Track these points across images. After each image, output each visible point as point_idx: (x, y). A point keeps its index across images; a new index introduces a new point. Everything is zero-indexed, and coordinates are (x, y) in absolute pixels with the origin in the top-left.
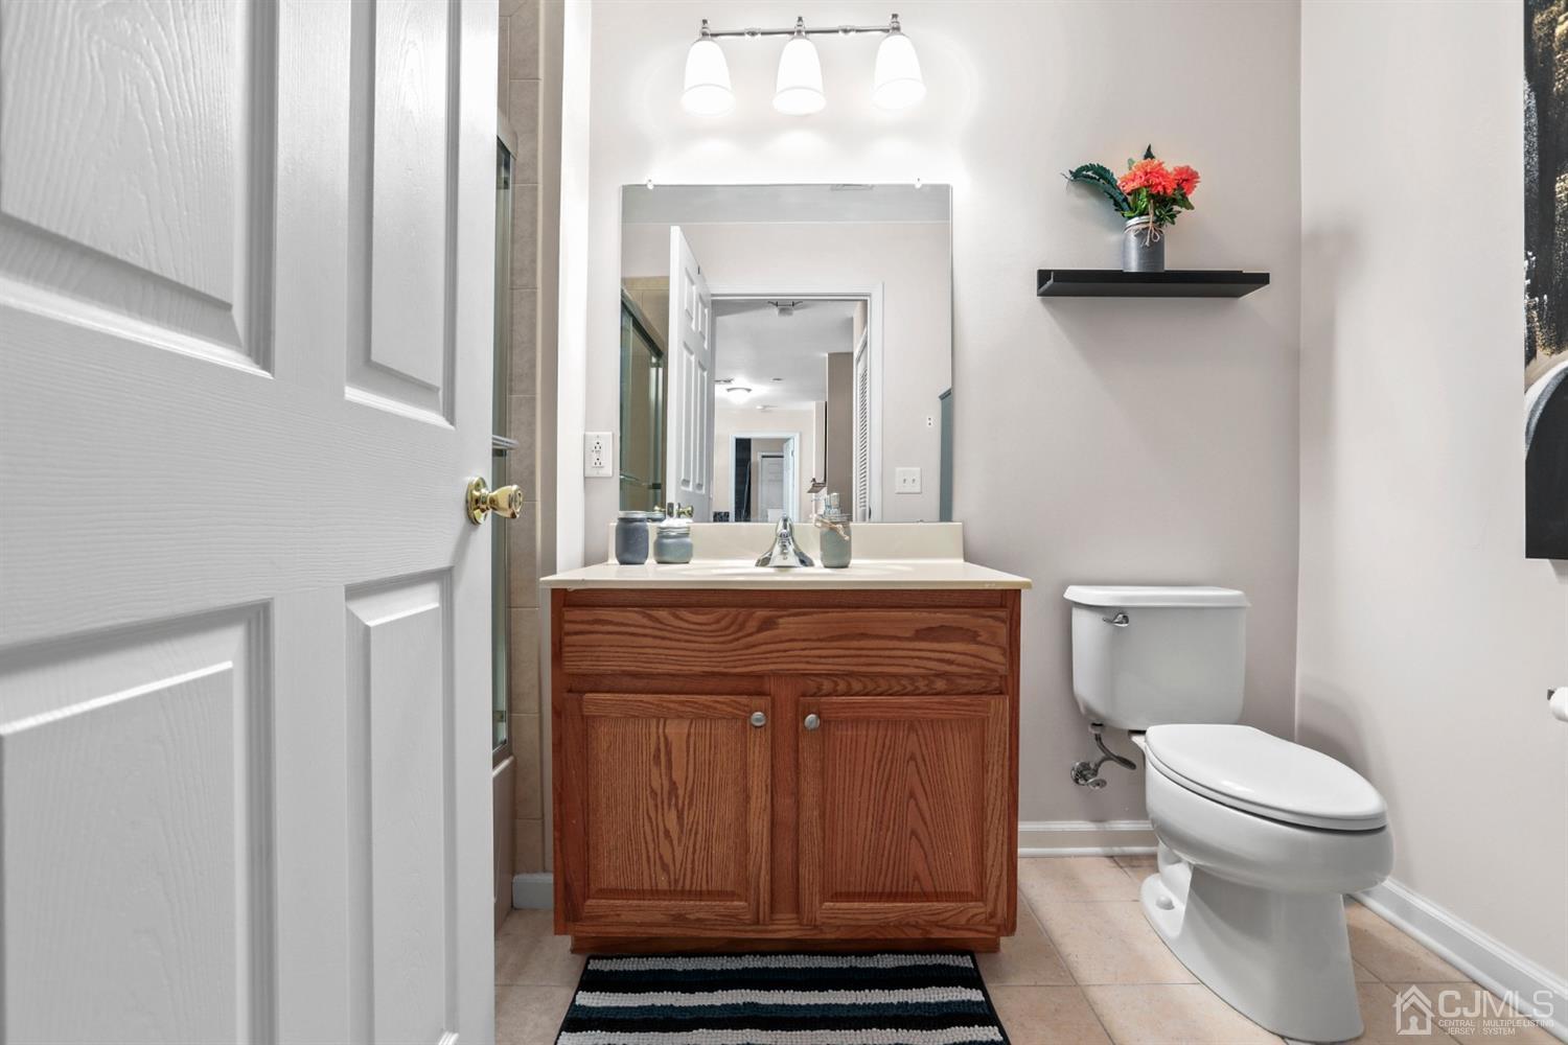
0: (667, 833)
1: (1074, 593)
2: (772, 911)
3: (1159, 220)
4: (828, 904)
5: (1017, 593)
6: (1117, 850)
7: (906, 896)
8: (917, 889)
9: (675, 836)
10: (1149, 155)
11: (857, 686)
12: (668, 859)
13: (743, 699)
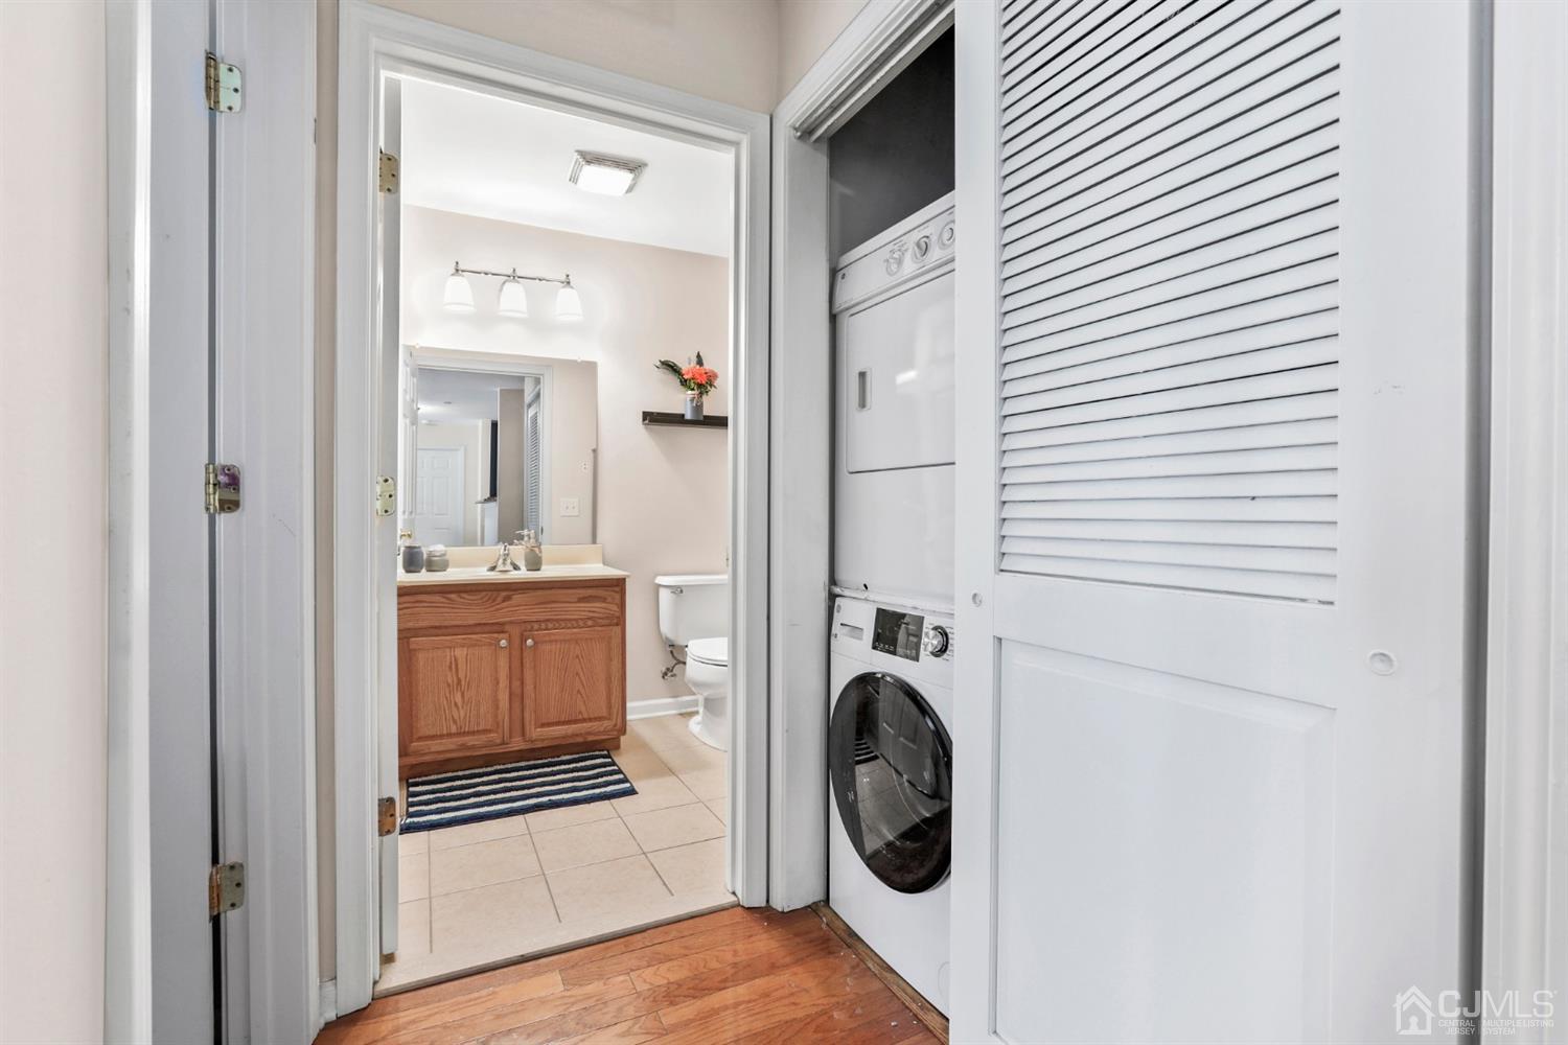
0: (456, 704)
1: (661, 580)
2: (511, 738)
3: (701, 394)
4: (539, 730)
5: (624, 579)
6: (684, 711)
7: (576, 721)
8: (580, 717)
9: (460, 705)
10: (700, 362)
11: (550, 625)
12: (456, 717)
13: (496, 635)
